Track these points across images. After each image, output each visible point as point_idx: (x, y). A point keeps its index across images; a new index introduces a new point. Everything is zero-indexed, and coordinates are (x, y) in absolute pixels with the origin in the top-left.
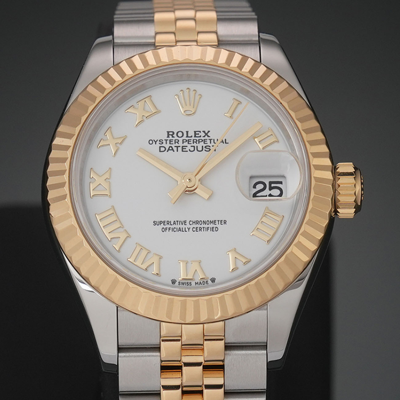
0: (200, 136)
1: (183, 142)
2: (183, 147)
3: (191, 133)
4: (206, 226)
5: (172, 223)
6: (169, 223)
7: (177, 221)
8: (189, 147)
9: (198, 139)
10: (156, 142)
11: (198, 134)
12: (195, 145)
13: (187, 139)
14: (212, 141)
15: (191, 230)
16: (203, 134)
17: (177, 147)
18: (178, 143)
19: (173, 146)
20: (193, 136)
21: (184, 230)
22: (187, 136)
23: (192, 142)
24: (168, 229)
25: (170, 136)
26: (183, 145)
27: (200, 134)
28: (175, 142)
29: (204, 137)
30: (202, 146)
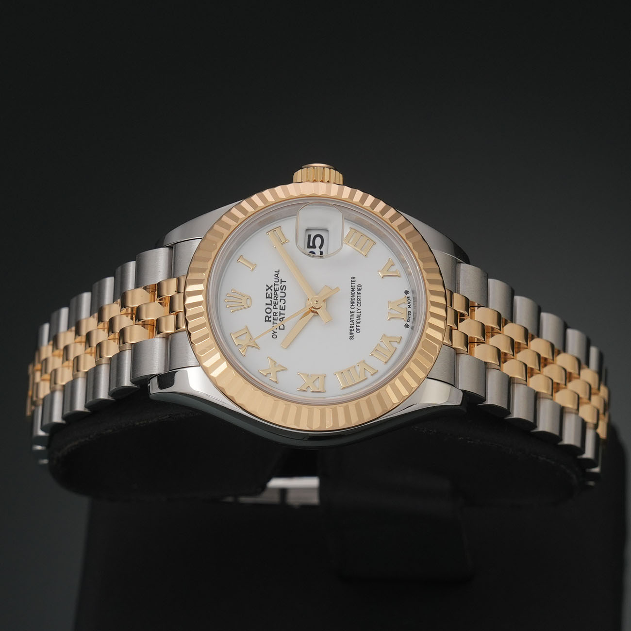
0: (271, 293)
1: (276, 308)
2: (280, 309)
3: (268, 301)
4: (356, 294)
5: (352, 323)
6: (351, 326)
7: (351, 319)
8: (281, 304)
9: (273, 296)
10: (275, 332)
11: (269, 295)
12: (279, 298)
13: (273, 305)
14: (276, 283)
15: (359, 308)
16: (269, 291)
17: (280, 314)
18: (276, 313)
19: (279, 318)
20: (271, 299)
21: (359, 314)
22: (271, 305)
23: (277, 301)
24: (357, 328)
25: (270, 319)
26: (279, 309)
27: (269, 293)
28: (276, 315)
29: (272, 290)
30: (281, 292)
